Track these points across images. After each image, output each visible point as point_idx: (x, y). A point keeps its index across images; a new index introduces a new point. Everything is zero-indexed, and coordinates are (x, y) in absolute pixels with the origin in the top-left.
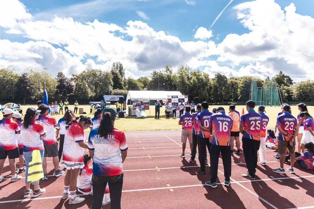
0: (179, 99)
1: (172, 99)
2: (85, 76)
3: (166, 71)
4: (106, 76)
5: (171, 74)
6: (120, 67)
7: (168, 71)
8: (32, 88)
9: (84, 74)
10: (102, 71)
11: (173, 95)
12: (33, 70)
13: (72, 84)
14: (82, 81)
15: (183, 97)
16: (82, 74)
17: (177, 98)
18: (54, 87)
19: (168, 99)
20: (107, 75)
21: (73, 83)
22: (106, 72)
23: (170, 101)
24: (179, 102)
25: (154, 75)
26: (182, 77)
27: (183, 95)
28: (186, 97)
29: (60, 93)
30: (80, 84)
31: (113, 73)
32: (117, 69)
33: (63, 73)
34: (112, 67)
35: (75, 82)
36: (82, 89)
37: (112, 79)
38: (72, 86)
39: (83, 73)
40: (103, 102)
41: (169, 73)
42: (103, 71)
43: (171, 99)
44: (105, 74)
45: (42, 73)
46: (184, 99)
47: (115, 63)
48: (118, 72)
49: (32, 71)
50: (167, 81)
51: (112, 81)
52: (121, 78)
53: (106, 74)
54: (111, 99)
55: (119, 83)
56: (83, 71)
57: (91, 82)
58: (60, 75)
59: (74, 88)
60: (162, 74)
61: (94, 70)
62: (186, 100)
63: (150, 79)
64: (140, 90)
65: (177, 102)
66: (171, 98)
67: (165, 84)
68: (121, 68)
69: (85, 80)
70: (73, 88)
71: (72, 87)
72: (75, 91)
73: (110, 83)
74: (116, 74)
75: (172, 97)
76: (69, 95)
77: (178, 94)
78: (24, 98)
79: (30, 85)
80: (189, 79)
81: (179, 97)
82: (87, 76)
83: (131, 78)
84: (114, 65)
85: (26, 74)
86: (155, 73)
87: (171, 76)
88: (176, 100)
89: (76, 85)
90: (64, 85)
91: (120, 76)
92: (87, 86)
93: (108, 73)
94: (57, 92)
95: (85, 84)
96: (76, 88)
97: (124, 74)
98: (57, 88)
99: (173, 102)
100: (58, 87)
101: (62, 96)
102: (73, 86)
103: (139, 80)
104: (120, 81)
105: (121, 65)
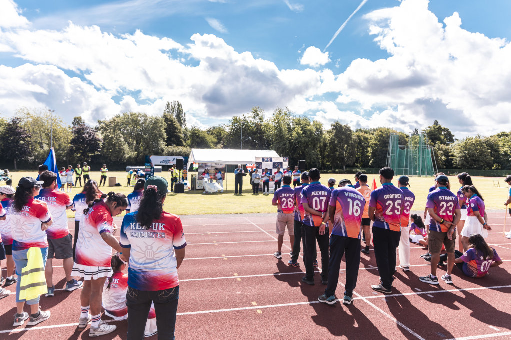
0: (274, 164)
2: (120, 124)
3: (255, 117)
4: (154, 124)
5: (261, 122)
6: (178, 109)
7: (257, 118)
8: (28, 143)
9: (118, 120)
10: (148, 116)
11: (264, 157)
12: (32, 112)
13: (98, 137)
14: (114, 131)
15: (281, 159)
16: (114, 120)
17: (271, 161)
18: (67, 141)
19: (256, 163)
20: (156, 123)
21: (100, 136)
22: (155, 117)
23: (259, 165)
24: (274, 167)
25: (235, 124)
26: (279, 128)
27: (281, 156)
28: (285, 160)
29: (78, 150)
30: (111, 136)
31: (167, 119)
32: (174, 112)
33: (83, 119)
34: (165, 109)
35: (102, 134)
36: (114, 146)
37: (165, 129)
38: (97, 140)
39: (116, 119)
40: (149, 167)
41: (258, 121)
42: (151, 116)
43: (261, 163)
44: (153, 121)
45: (47, 117)
46: (281, 164)
47: (170, 104)
48: (174, 117)
49: (28, 114)
50: (255, 133)
51: (166, 132)
52: (179, 127)
53: (155, 121)
54: (163, 162)
55: (177, 135)
56: (116, 115)
57: (130, 135)
58: (78, 121)
59: (101, 144)
60: (248, 123)
61: (135, 114)
62: (285, 165)
63: (228, 130)
64: (211, 148)
65: (271, 167)
66: (261, 161)
67: (252, 138)
68: (180, 111)
69: (120, 129)
70: (99, 144)
71: (99, 142)
72: (103, 149)
73: (161, 136)
74: (172, 121)
75: (263, 159)
76: (93, 154)
77: (273, 154)
78: (15, 160)
79: (26, 137)
80: (290, 130)
81: (274, 161)
82: (123, 124)
83: (197, 128)
84: (168, 107)
85: (18, 119)
86: (236, 120)
87: (261, 125)
88: (270, 165)
89: (105, 139)
90: (84, 139)
91: (178, 125)
92: (122, 140)
93: (158, 120)
94: (71, 150)
95: (120, 137)
96: (104, 144)
97: (185, 121)
98: (71, 143)
99: (264, 167)
100: (73, 141)
101: (80, 156)
102: (99, 140)
103: (209, 131)
104: (177, 133)
105: (179, 105)
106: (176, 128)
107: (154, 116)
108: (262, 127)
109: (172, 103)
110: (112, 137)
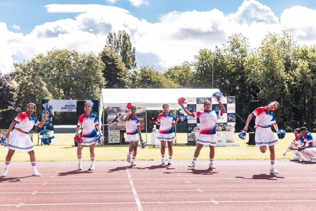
0: (214, 106)
1: (197, 105)
2: (40, 67)
3: (233, 50)
4: (87, 64)
5: (243, 56)
6: (124, 42)
7: (237, 50)
9: (38, 61)
10: (79, 54)
11: (200, 97)
13: (11, 86)
14: (33, 77)
15: (225, 100)
16: (34, 62)
19: (188, 105)
20: (90, 63)
21: (14, 84)
25: (203, 60)
26: (269, 63)
30: (29, 84)
31: (105, 58)
32: (118, 47)
34: (106, 44)
35: (17, 82)
37: (102, 72)
38: (9, 90)
39: (36, 60)
41: (237, 55)
42: (82, 53)
43: (195, 105)
44: (87, 61)
47: (113, 35)
48: (118, 54)
50: (234, 74)
51: (104, 76)
52: (124, 69)
53: (89, 61)
54: (65, 108)
55: (119, 80)
59: (15, 95)
60: (223, 58)
61: (62, 52)
62: (231, 108)
63: (193, 69)
66: (195, 103)
68: (127, 46)
70: (13, 95)
71: (12, 93)
72: (17, 102)
74: (113, 60)
75: (198, 101)
76: (5, 110)
80: (288, 66)
81: (214, 102)
82: (45, 66)
83: (148, 69)
84: (110, 40)
86: (204, 55)
87: (243, 62)
91: (122, 66)
92: (44, 88)
93: (92, 59)
95: (42, 85)
96: (19, 95)
97: (134, 59)
102: (13, 90)
103: (169, 73)
104: (120, 77)
105: (126, 38)
106: (119, 70)
107: (87, 54)
108: (244, 64)
109: (115, 34)
110: (31, 85)
